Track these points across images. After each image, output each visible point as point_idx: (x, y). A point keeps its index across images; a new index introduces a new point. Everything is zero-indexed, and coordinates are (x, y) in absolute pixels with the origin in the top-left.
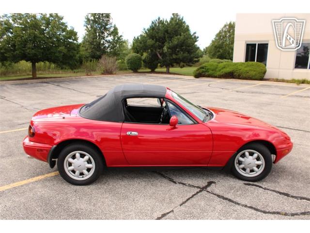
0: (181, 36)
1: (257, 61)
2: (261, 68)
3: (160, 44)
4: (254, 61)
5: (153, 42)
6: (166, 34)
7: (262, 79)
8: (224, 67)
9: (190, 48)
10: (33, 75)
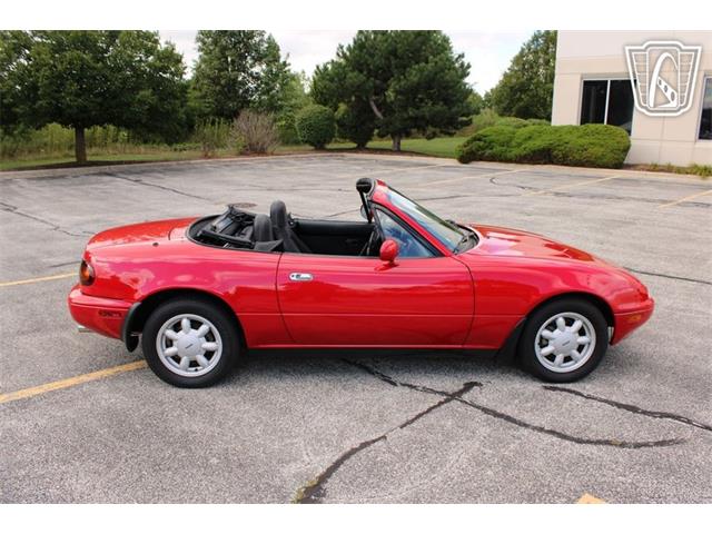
0: (427, 62)
1: (608, 122)
2: (618, 139)
3: (378, 82)
4: (603, 122)
5: (362, 77)
6: (392, 58)
7: (619, 165)
8: (530, 138)
9: (450, 91)
10: (77, 156)
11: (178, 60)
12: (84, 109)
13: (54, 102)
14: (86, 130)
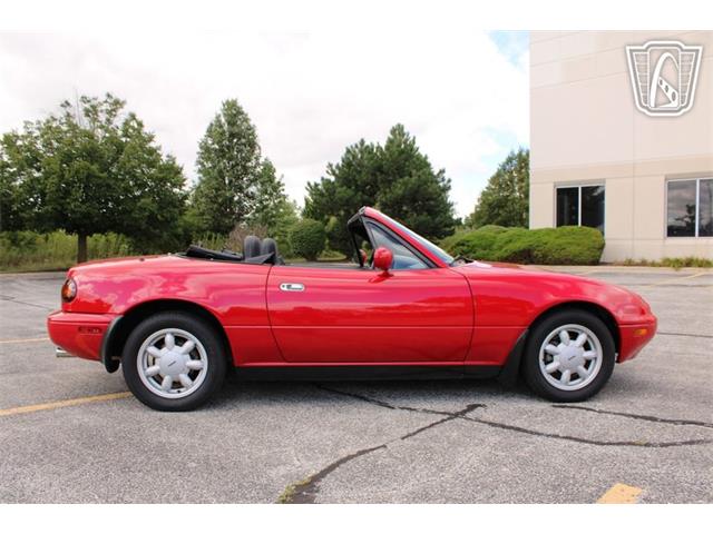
0: (411, 176)
1: (583, 224)
2: (594, 238)
3: (366, 197)
4: (577, 224)
5: (350, 192)
6: (378, 173)
7: (596, 262)
8: (510, 241)
9: (432, 203)
11: (178, 172)
12: (87, 216)
13: (59, 208)
14: (88, 238)
